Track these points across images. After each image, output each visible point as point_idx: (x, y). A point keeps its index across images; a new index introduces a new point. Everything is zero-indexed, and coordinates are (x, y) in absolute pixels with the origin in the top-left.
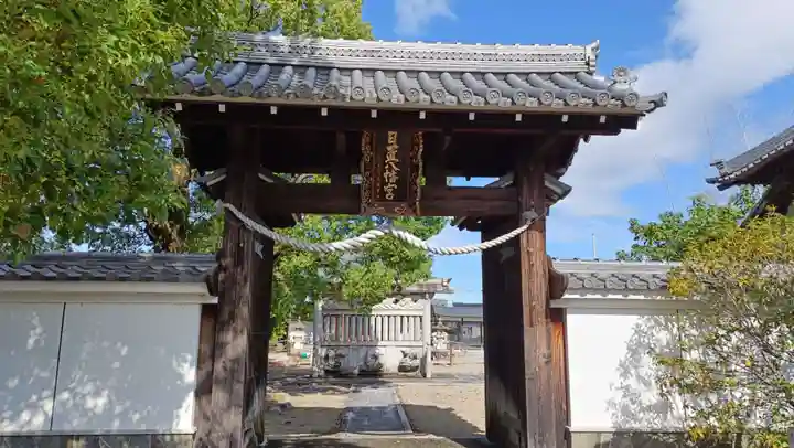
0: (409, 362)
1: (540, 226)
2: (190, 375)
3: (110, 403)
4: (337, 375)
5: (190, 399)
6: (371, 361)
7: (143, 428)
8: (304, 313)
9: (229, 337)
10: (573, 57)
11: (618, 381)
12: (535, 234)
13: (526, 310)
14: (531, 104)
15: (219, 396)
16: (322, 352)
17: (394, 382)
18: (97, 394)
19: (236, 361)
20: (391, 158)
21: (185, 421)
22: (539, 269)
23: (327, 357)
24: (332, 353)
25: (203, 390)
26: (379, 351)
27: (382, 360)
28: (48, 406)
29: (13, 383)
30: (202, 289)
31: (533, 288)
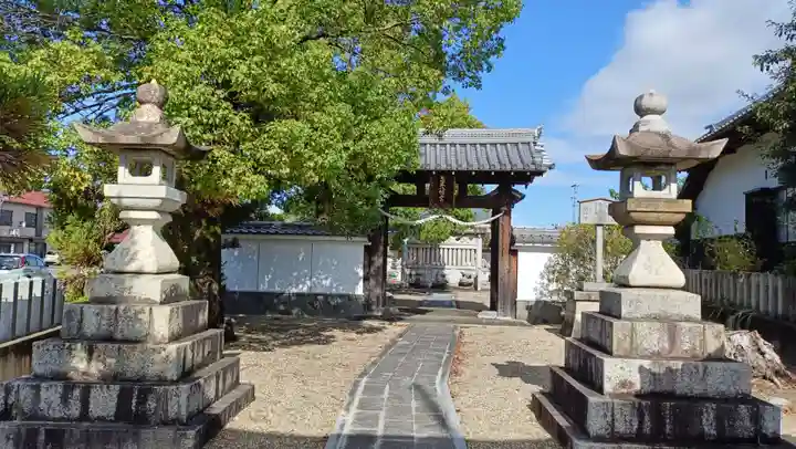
0: (466, 280)
1: (508, 213)
2: (361, 274)
3: (331, 284)
4: (417, 286)
5: (361, 283)
6: (440, 278)
7: (344, 292)
8: (397, 247)
9: (375, 258)
10: (527, 135)
11: (539, 280)
12: (506, 218)
13: (500, 249)
14: (498, 168)
15: (372, 282)
16: (407, 271)
17: (455, 292)
18: (326, 279)
19: (378, 268)
20: (442, 185)
21: (359, 291)
22: (507, 231)
23: (411, 275)
24: (414, 273)
25: (366, 279)
26: (446, 272)
27: (447, 278)
28: (308, 283)
29: (295, 274)
30: (366, 239)
31: (504, 241)
